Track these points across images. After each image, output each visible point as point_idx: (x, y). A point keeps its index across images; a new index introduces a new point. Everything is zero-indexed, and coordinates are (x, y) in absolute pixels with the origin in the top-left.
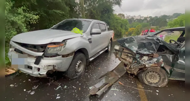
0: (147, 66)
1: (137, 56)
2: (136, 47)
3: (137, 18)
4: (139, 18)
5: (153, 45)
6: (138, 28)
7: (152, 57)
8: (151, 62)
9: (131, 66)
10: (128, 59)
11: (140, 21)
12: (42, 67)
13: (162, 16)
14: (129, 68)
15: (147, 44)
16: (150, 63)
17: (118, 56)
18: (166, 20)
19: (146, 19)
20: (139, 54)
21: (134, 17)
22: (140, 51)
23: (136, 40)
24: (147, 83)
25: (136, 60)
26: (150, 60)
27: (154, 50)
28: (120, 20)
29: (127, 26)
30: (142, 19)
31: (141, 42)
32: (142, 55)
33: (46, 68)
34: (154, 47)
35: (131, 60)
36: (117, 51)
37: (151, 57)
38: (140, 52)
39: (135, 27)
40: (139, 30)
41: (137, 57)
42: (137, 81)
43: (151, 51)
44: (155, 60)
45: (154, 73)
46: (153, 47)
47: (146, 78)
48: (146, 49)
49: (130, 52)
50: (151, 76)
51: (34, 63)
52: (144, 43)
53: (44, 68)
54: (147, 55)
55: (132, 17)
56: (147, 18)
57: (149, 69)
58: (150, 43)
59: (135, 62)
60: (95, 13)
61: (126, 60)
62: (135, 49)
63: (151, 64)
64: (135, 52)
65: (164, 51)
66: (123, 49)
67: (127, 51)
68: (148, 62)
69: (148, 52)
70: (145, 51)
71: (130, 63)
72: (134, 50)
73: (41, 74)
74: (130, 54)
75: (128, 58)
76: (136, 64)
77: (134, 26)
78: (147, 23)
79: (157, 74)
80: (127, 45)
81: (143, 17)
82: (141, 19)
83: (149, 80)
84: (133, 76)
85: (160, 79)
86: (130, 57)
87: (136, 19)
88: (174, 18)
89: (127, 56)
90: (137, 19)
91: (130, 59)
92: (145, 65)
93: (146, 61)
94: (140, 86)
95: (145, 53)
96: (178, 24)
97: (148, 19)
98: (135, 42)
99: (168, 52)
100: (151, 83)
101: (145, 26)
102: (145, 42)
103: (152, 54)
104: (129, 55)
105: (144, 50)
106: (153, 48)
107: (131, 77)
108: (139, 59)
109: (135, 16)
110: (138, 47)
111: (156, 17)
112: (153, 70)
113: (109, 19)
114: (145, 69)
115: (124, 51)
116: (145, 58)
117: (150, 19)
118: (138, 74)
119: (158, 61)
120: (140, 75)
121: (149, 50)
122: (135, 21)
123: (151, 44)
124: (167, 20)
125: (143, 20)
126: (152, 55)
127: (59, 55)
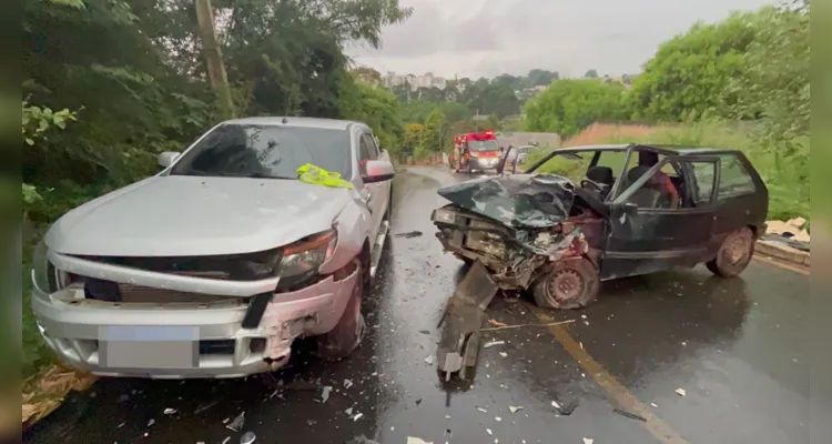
0: (552, 258)
1: (520, 236)
2: (509, 210)
3: (421, 83)
4: (428, 84)
5: (557, 201)
6: (431, 124)
7: (560, 232)
8: (561, 244)
9: (509, 268)
10: (489, 249)
11: (433, 94)
12: (275, 332)
13: (498, 78)
14: (507, 275)
15: (538, 198)
16: (560, 249)
17: (451, 243)
18: (512, 91)
19: (451, 86)
20: (524, 227)
21: (409, 81)
22: (524, 219)
23: (504, 189)
24: (556, 305)
25: (521, 247)
26: (557, 240)
27: (562, 214)
28: (374, 97)
29: (398, 118)
30: (442, 87)
31: (520, 192)
32: (533, 232)
33: (288, 329)
34: (561, 205)
35: (499, 250)
36: (448, 230)
37: (557, 233)
38: (524, 222)
39: (421, 121)
40: (439, 130)
41: (518, 237)
42: (532, 308)
43: (552, 217)
44: (570, 238)
45: (570, 274)
46: (556, 206)
47: (551, 292)
48: (538, 213)
49: (492, 227)
50: (563, 282)
51: (240, 325)
52: (530, 197)
53: (282, 333)
54: (549, 229)
55: (401, 78)
56: (455, 82)
57: (558, 264)
58: (546, 194)
59: (518, 255)
60: (280, 72)
61: (482, 253)
62: (507, 215)
63: (562, 252)
64: (509, 224)
65: (581, 213)
66: (468, 221)
67: (481, 225)
68: (554, 247)
69: (548, 222)
70: (539, 218)
71: (499, 258)
72: (507, 219)
73: (273, 357)
74: (491, 231)
75: (487, 245)
76: (520, 259)
77: (416, 116)
78: (458, 104)
79: (575, 274)
80: (480, 207)
81: (439, 80)
82: (435, 88)
83: (560, 295)
84: (514, 297)
85: (582, 286)
86: (495, 242)
87: (419, 88)
88: (534, 86)
89: (487, 239)
90: (424, 89)
91: (496, 246)
92: (548, 257)
93: (548, 246)
94: (544, 317)
95: (542, 223)
96: (550, 108)
97: (461, 89)
98: (504, 193)
99: (589, 214)
100: (566, 302)
101: (455, 116)
102: (530, 192)
103: (560, 224)
104: (491, 235)
105: (535, 215)
106: (558, 209)
107: (512, 300)
108: (527, 244)
109: (412, 76)
110: (513, 209)
111: (483, 81)
112: (567, 265)
113: (337, 96)
114: (547, 269)
115: (472, 224)
116: (544, 238)
117: (466, 87)
118: (532, 286)
119: (576, 240)
120: (538, 287)
121: (547, 213)
122: (415, 95)
123: (551, 198)
124: (517, 92)
125: (443, 93)
126: (559, 228)
127: (324, 276)
